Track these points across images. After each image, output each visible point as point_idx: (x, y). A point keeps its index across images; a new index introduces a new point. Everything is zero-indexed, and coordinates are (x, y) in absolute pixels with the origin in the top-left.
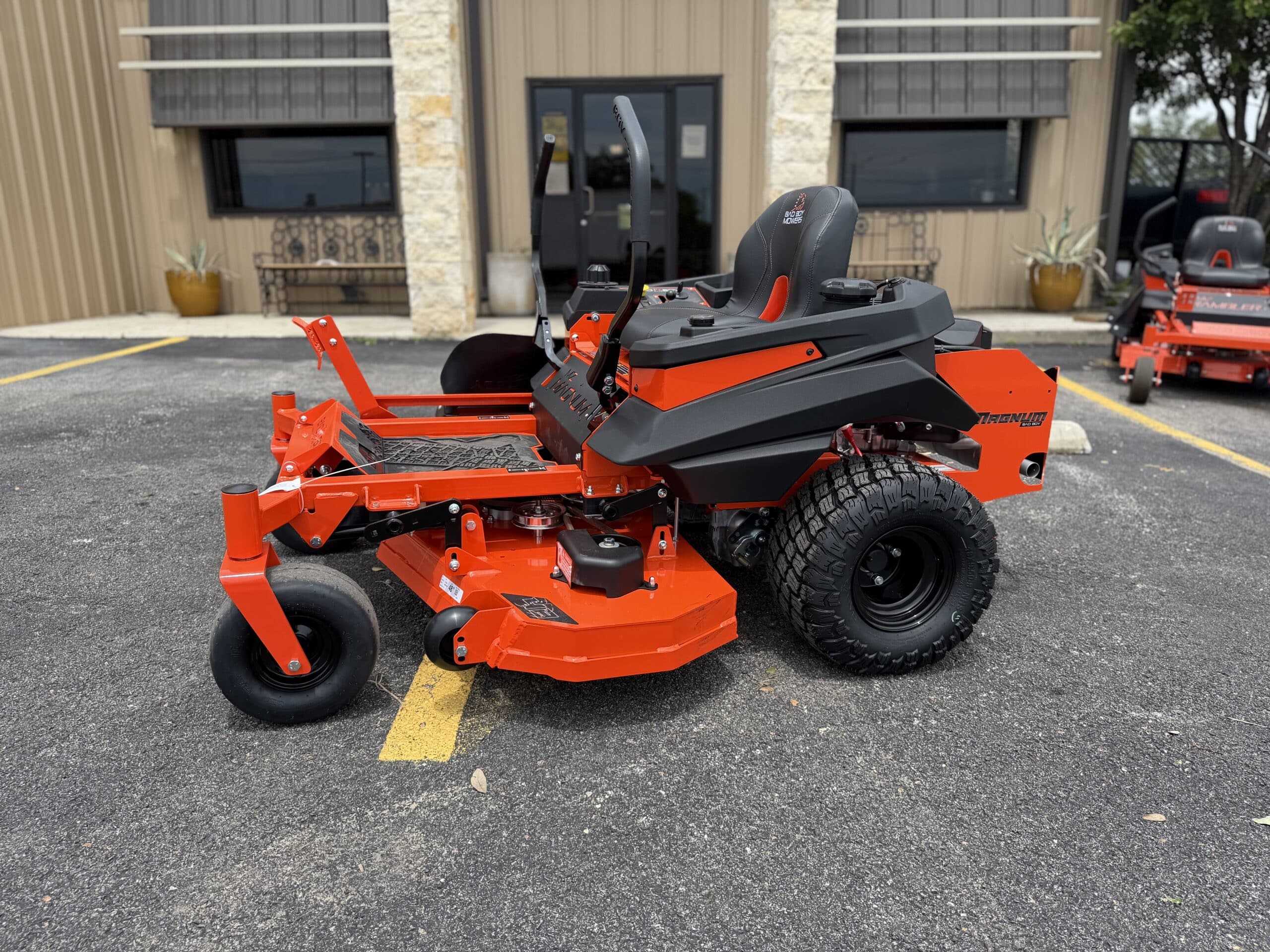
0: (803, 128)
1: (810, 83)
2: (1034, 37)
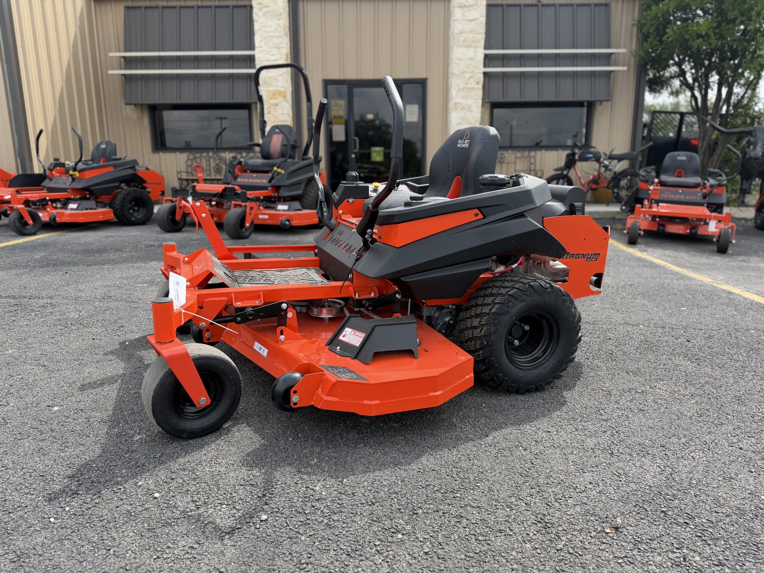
0: (467, 106)
1: (471, 84)
2: (592, 59)
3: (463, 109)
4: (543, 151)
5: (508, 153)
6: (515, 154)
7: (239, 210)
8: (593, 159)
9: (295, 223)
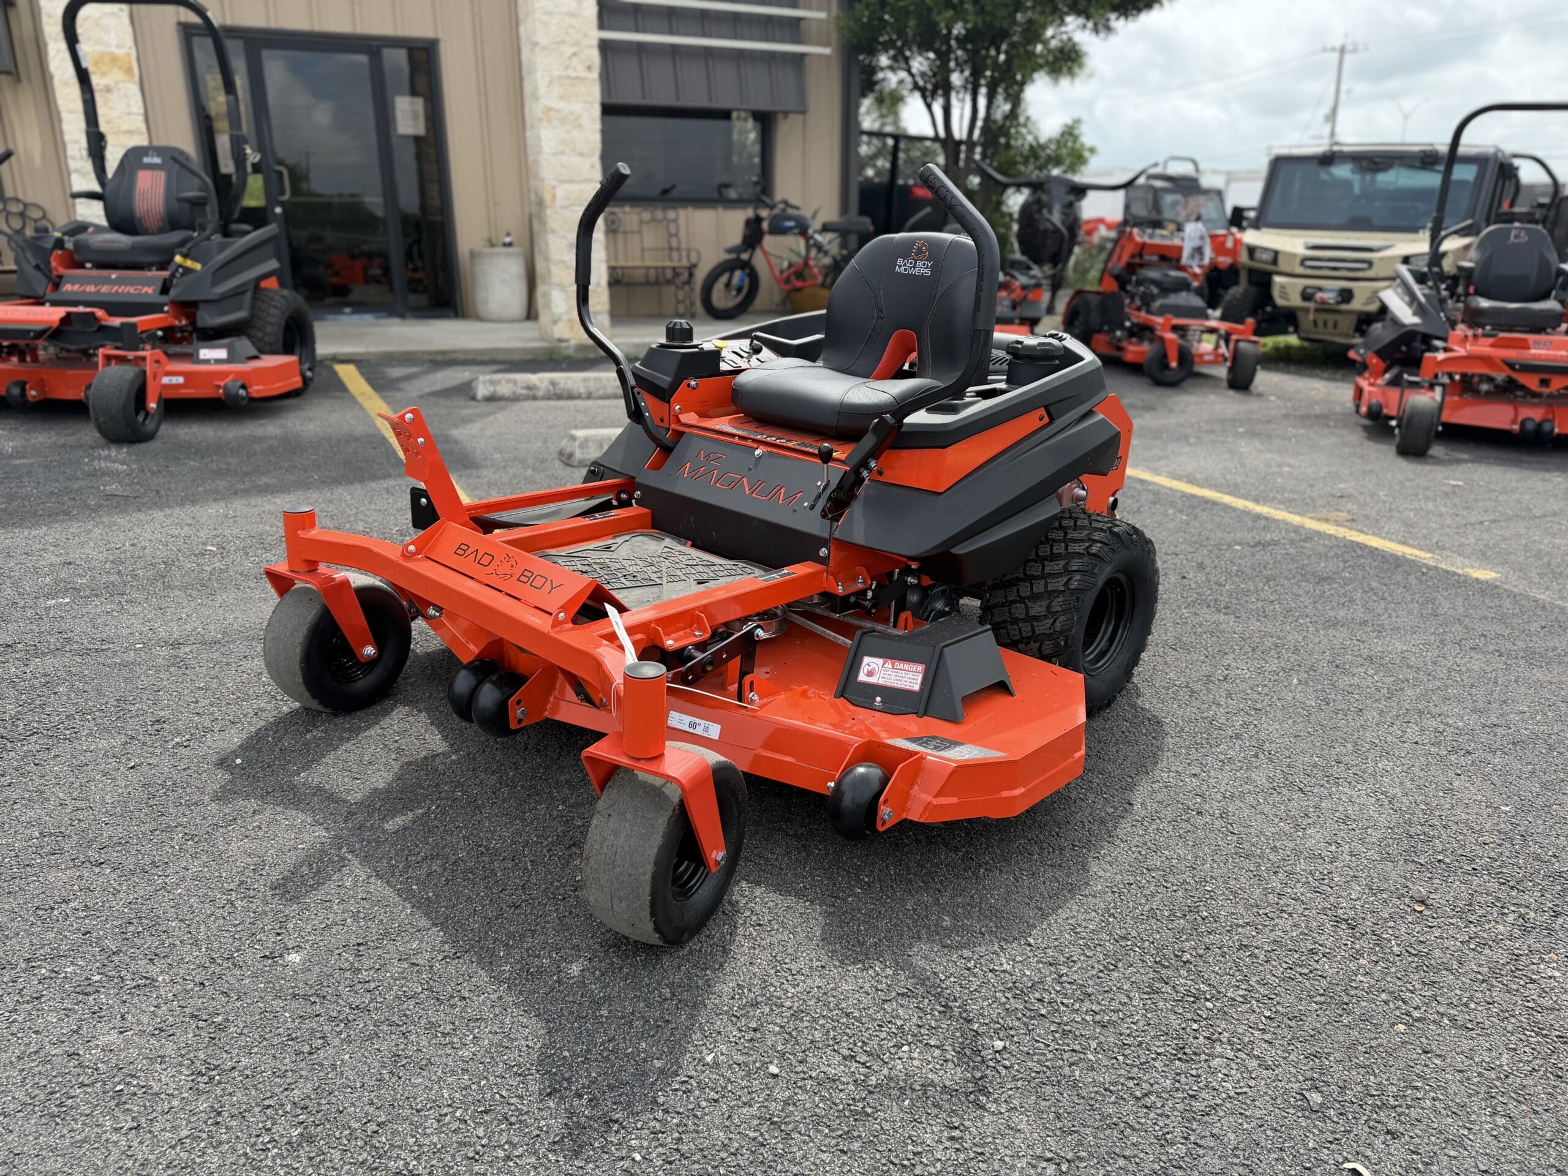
0: (571, 117)
1: (575, 69)
2: (767, 27)
3: (563, 121)
4: (690, 210)
5: (624, 213)
6: (639, 214)
7: (127, 372)
8: (796, 231)
9: (258, 390)
